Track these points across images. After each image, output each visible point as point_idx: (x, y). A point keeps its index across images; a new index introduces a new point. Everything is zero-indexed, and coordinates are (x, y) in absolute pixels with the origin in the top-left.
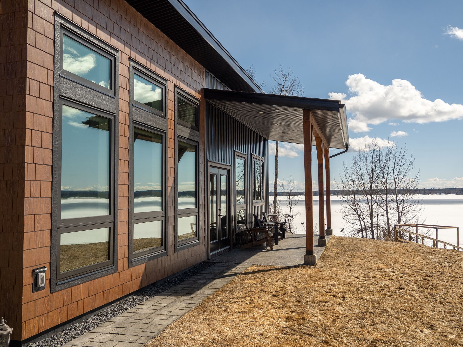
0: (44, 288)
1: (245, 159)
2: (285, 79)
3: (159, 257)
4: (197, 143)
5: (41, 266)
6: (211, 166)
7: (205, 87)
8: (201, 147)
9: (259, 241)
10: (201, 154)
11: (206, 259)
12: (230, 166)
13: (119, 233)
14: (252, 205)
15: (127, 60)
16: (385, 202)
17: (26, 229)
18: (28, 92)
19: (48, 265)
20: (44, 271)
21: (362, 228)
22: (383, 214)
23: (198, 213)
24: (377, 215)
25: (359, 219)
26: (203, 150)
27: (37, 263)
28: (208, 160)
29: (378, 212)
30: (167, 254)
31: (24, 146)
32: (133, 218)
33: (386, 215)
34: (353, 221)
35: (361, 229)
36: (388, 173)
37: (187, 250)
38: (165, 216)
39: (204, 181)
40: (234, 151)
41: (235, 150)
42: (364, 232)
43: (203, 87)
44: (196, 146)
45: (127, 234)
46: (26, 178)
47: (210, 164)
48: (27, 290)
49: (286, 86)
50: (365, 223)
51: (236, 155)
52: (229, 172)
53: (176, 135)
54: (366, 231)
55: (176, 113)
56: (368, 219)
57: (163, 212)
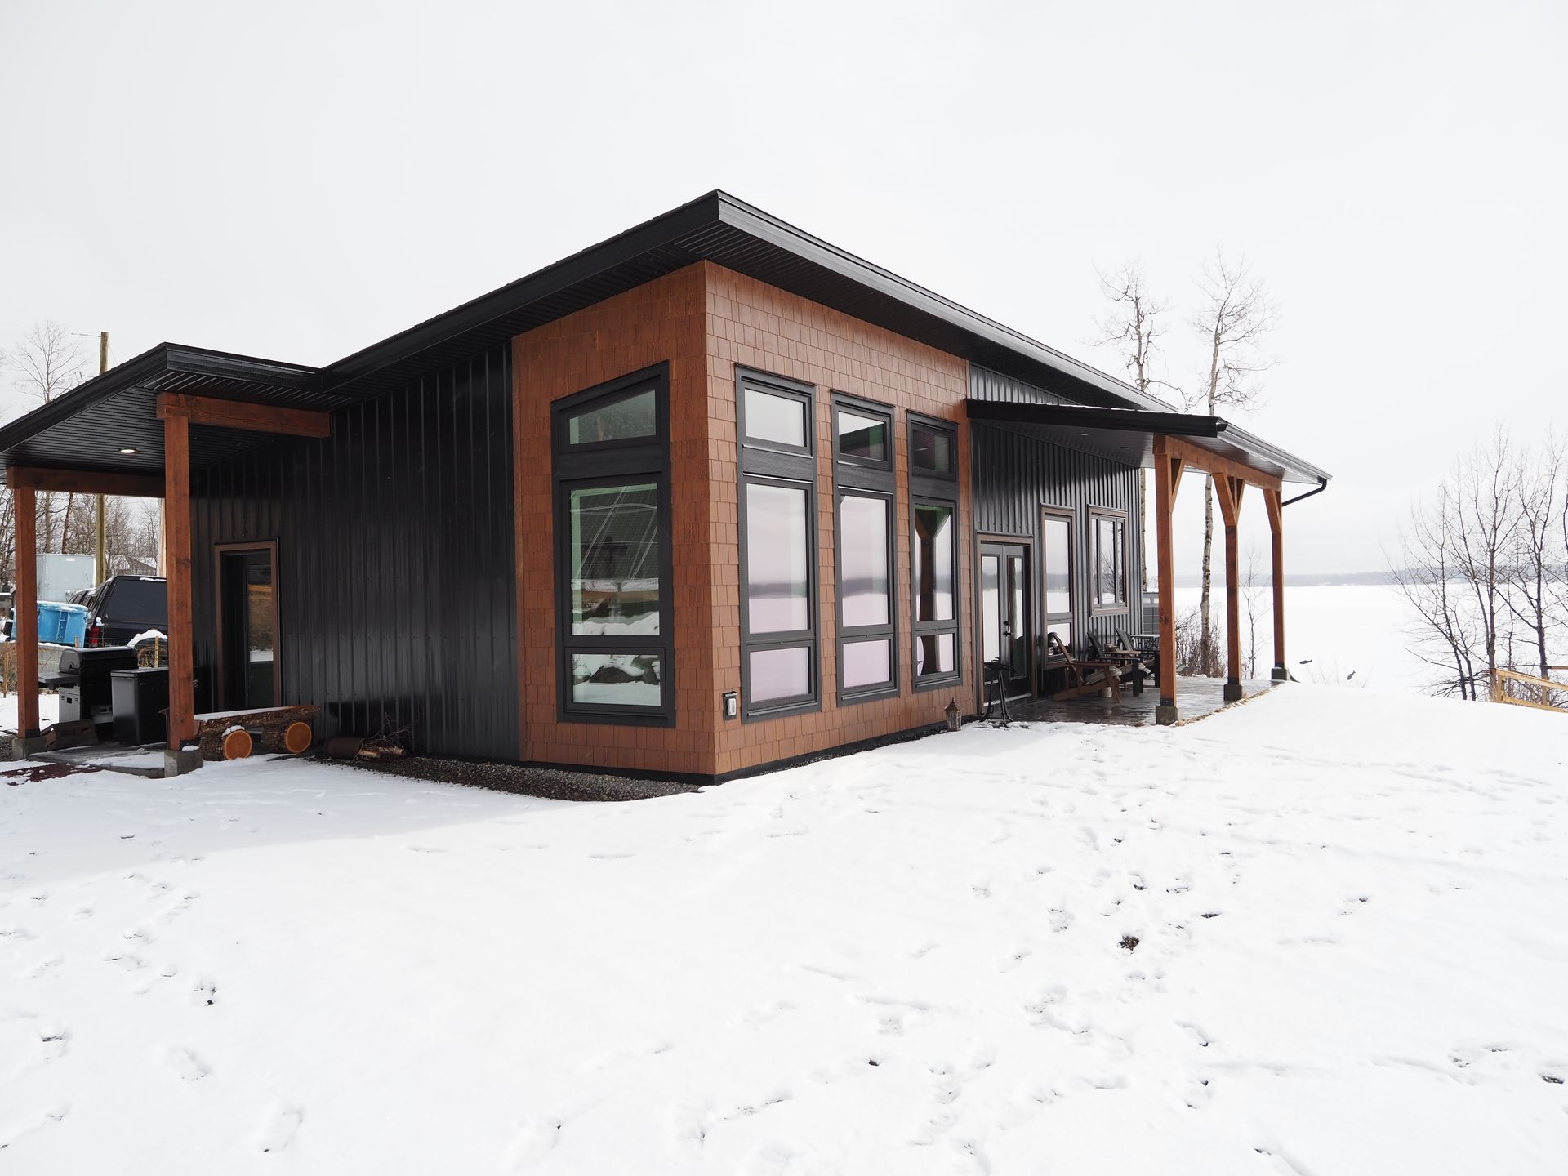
0: (734, 717)
1: (1069, 520)
2: (1229, 283)
3: (886, 698)
4: (953, 503)
5: (730, 691)
6: (982, 542)
7: (969, 397)
8: (963, 507)
9: (1091, 685)
10: (963, 521)
11: (976, 713)
12: (1031, 537)
13: (822, 656)
14: (1089, 614)
15: (828, 395)
16: (1535, 603)
17: (715, 644)
18: (711, 478)
19: (738, 690)
20: (734, 697)
21: (1462, 674)
22: (1525, 636)
23: (958, 628)
24: (1510, 638)
25: (1456, 652)
26: (967, 516)
27: (727, 687)
28: (979, 531)
29: (1511, 633)
30: (898, 694)
31: (708, 545)
32: (842, 635)
33: (1536, 640)
34: (1434, 657)
35: (1459, 678)
36: (1545, 523)
37: (935, 692)
38: (894, 633)
39: (970, 570)
40: (1040, 506)
41: (1042, 503)
42: (1468, 686)
43: (964, 397)
44: (951, 509)
45: (833, 659)
46: (713, 584)
47: (980, 538)
48: (718, 716)
49: (1232, 302)
50: (1469, 662)
51: (1043, 513)
52: (1027, 548)
53: (911, 495)
54: (1473, 685)
55: (910, 459)
56: (1481, 650)
57: (891, 626)
